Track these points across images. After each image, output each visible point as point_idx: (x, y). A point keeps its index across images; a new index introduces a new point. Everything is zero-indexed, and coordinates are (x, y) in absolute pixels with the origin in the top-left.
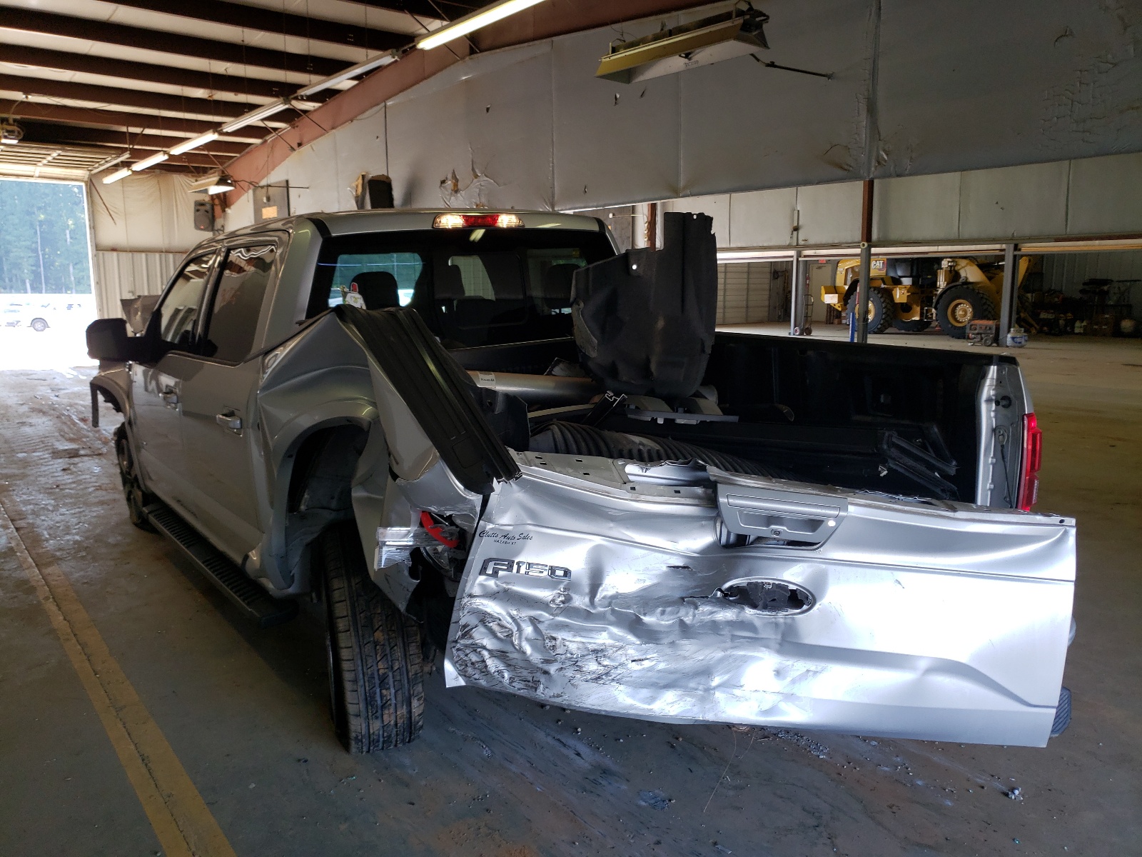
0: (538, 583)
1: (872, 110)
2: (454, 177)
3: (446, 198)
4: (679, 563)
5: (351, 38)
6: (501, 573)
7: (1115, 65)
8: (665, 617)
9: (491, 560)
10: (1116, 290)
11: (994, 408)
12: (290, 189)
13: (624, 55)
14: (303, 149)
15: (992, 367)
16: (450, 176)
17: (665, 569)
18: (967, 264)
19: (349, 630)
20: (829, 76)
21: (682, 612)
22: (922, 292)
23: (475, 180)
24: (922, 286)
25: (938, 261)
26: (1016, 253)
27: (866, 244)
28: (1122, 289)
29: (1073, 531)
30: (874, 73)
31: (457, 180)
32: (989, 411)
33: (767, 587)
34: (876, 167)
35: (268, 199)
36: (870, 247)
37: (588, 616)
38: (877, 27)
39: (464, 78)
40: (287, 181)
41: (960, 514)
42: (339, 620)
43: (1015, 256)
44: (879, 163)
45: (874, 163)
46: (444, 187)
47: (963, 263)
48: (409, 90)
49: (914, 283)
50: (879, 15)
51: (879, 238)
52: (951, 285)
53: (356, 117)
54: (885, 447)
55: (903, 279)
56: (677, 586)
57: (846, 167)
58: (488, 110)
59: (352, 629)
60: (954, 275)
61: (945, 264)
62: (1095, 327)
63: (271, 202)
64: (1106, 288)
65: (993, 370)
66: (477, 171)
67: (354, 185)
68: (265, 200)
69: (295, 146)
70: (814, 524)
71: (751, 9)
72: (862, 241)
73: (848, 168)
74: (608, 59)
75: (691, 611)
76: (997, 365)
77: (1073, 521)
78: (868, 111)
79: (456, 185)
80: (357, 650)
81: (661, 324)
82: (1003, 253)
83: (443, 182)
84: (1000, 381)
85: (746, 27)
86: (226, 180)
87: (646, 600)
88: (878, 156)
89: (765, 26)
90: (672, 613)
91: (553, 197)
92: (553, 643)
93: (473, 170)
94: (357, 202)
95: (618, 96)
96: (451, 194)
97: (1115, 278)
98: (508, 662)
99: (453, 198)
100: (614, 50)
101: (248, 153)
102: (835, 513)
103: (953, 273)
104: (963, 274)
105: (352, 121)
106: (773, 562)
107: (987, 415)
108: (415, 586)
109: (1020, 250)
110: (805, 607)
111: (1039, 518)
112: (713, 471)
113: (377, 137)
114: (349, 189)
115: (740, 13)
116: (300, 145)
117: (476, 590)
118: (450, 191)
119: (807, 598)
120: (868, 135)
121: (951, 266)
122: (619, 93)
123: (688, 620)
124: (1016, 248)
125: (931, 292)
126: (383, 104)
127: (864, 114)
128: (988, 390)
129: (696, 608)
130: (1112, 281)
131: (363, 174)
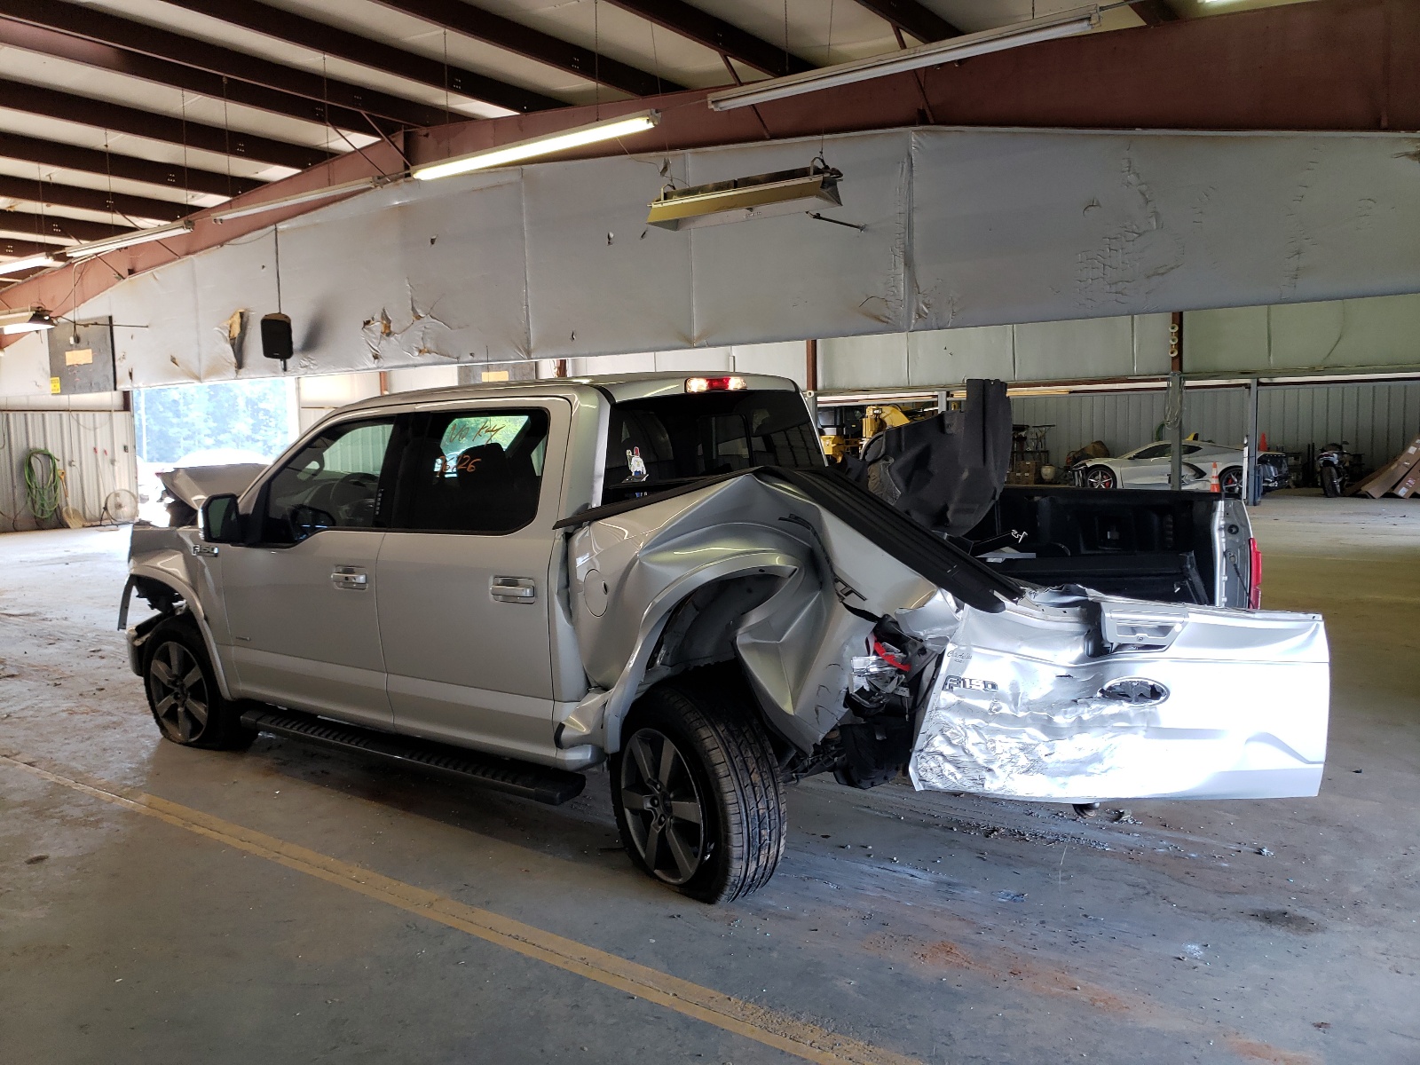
0: (978, 695)
1: (909, 263)
2: (385, 317)
3: (372, 342)
4: (1064, 672)
5: (240, 147)
6: (955, 688)
7: (1140, 235)
8: (1067, 716)
9: (950, 676)
10: (1034, 436)
11: (1223, 535)
12: (114, 327)
13: (680, 202)
14: (134, 277)
15: (1220, 502)
16: (378, 316)
17: (1055, 678)
18: (892, 411)
19: (730, 775)
20: (861, 228)
21: (1081, 709)
22: (847, 443)
23: (417, 322)
24: (846, 437)
25: (862, 409)
26: (949, 399)
27: (813, 393)
28: (1039, 435)
29: (1322, 624)
30: (910, 227)
31: (389, 321)
32: (1220, 538)
33: (1135, 684)
34: (916, 320)
35: (77, 340)
36: (816, 395)
37: (1014, 720)
38: (910, 183)
39: (397, 203)
40: (110, 318)
41: (1257, 615)
42: (717, 767)
43: (948, 402)
44: (920, 316)
45: (914, 315)
46: (370, 330)
47: (887, 410)
48: (313, 213)
49: (839, 433)
50: (911, 171)
51: (824, 386)
52: (877, 435)
53: (228, 240)
54: (1189, 566)
55: (826, 430)
56: (1068, 691)
57: (884, 319)
58: (433, 241)
59: (732, 774)
60: (880, 424)
61: (869, 412)
62: (1018, 474)
63: (81, 345)
64: (1023, 434)
65: (1221, 505)
66: (418, 311)
67: (226, 324)
68: (72, 341)
69: (124, 272)
70: (1164, 630)
71: (827, 167)
72: (808, 389)
73: (886, 320)
74: (660, 205)
75: (1086, 709)
76: (1225, 500)
77: (1320, 617)
78: (905, 264)
79: (388, 326)
80: (739, 793)
81: (965, 475)
82: (935, 399)
83: (367, 323)
84: (1227, 514)
85: (824, 184)
86: (43, 316)
87: (1051, 705)
88: (918, 309)
89: (839, 184)
90: (1072, 712)
91: (528, 342)
92: (993, 745)
93: (413, 309)
94: (233, 346)
95: (612, 235)
96: (381, 336)
97: (1031, 424)
98: (959, 765)
99: (383, 342)
100: (666, 197)
101: (36, 278)
102: (1181, 619)
103: (878, 421)
104: (887, 420)
105: (222, 246)
106: (1137, 664)
107: (1220, 541)
108: (843, 714)
109: (952, 396)
110: (1162, 698)
111: (1302, 616)
112: (1093, 594)
113: (263, 267)
114: (217, 329)
115: (817, 171)
116: (131, 272)
117: (942, 704)
118: (379, 334)
119: (1163, 691)
120: (906, 287)
121: (877, 414)
122: (613, 233)
123: (1086, 717)
124: (948, 394)
125: (856, 443)
126: (273, 227)
127: (901, 268)
128: (1219, 521)
129: (1089, 706)
130: (1028, 426)
131: (242, 311)
